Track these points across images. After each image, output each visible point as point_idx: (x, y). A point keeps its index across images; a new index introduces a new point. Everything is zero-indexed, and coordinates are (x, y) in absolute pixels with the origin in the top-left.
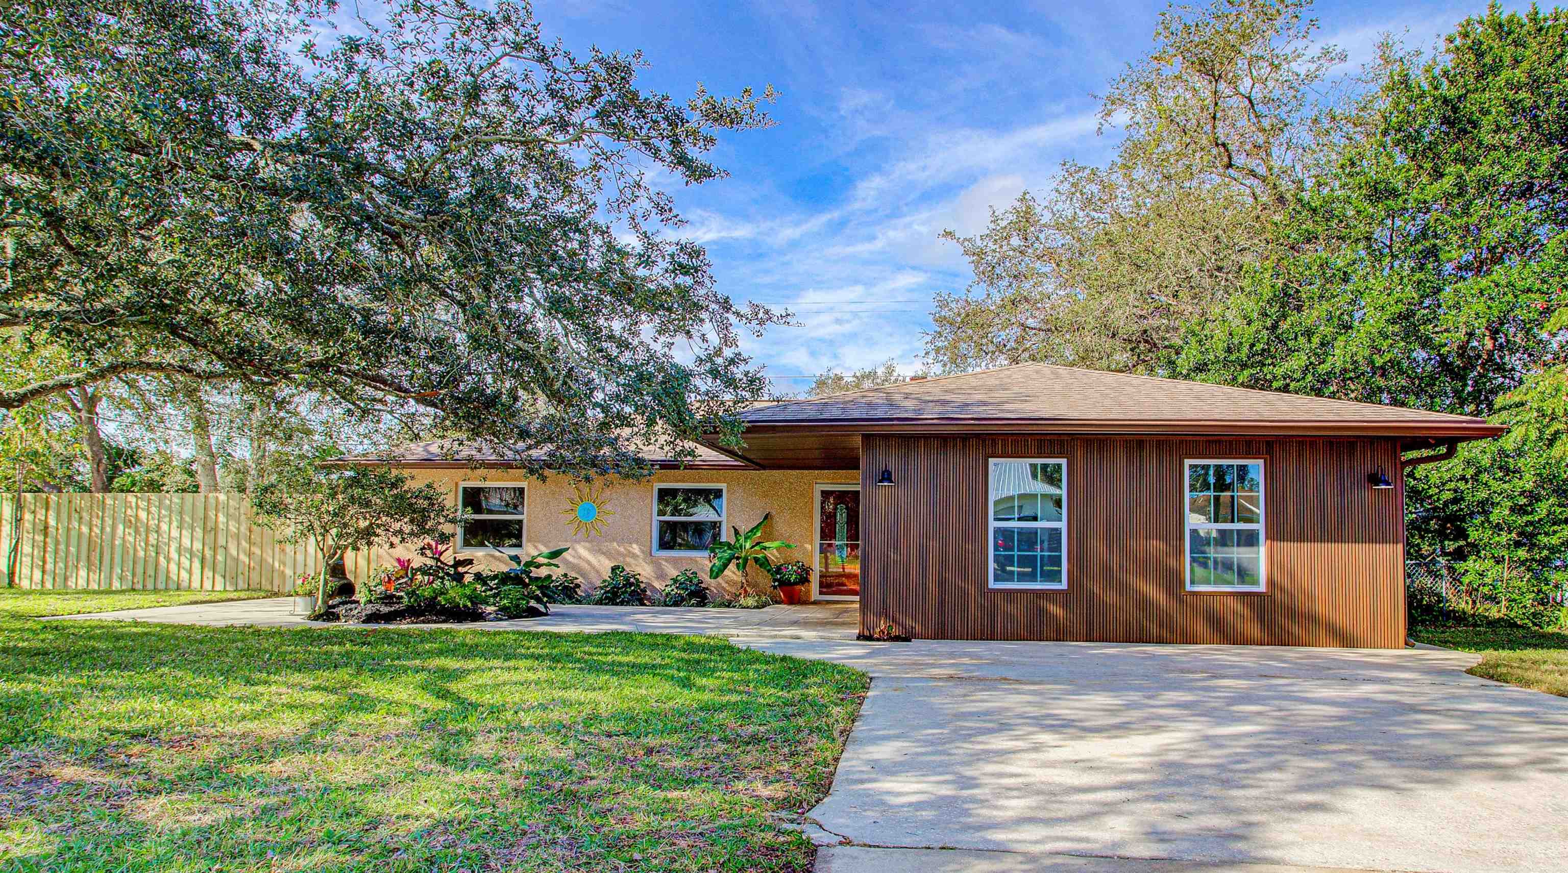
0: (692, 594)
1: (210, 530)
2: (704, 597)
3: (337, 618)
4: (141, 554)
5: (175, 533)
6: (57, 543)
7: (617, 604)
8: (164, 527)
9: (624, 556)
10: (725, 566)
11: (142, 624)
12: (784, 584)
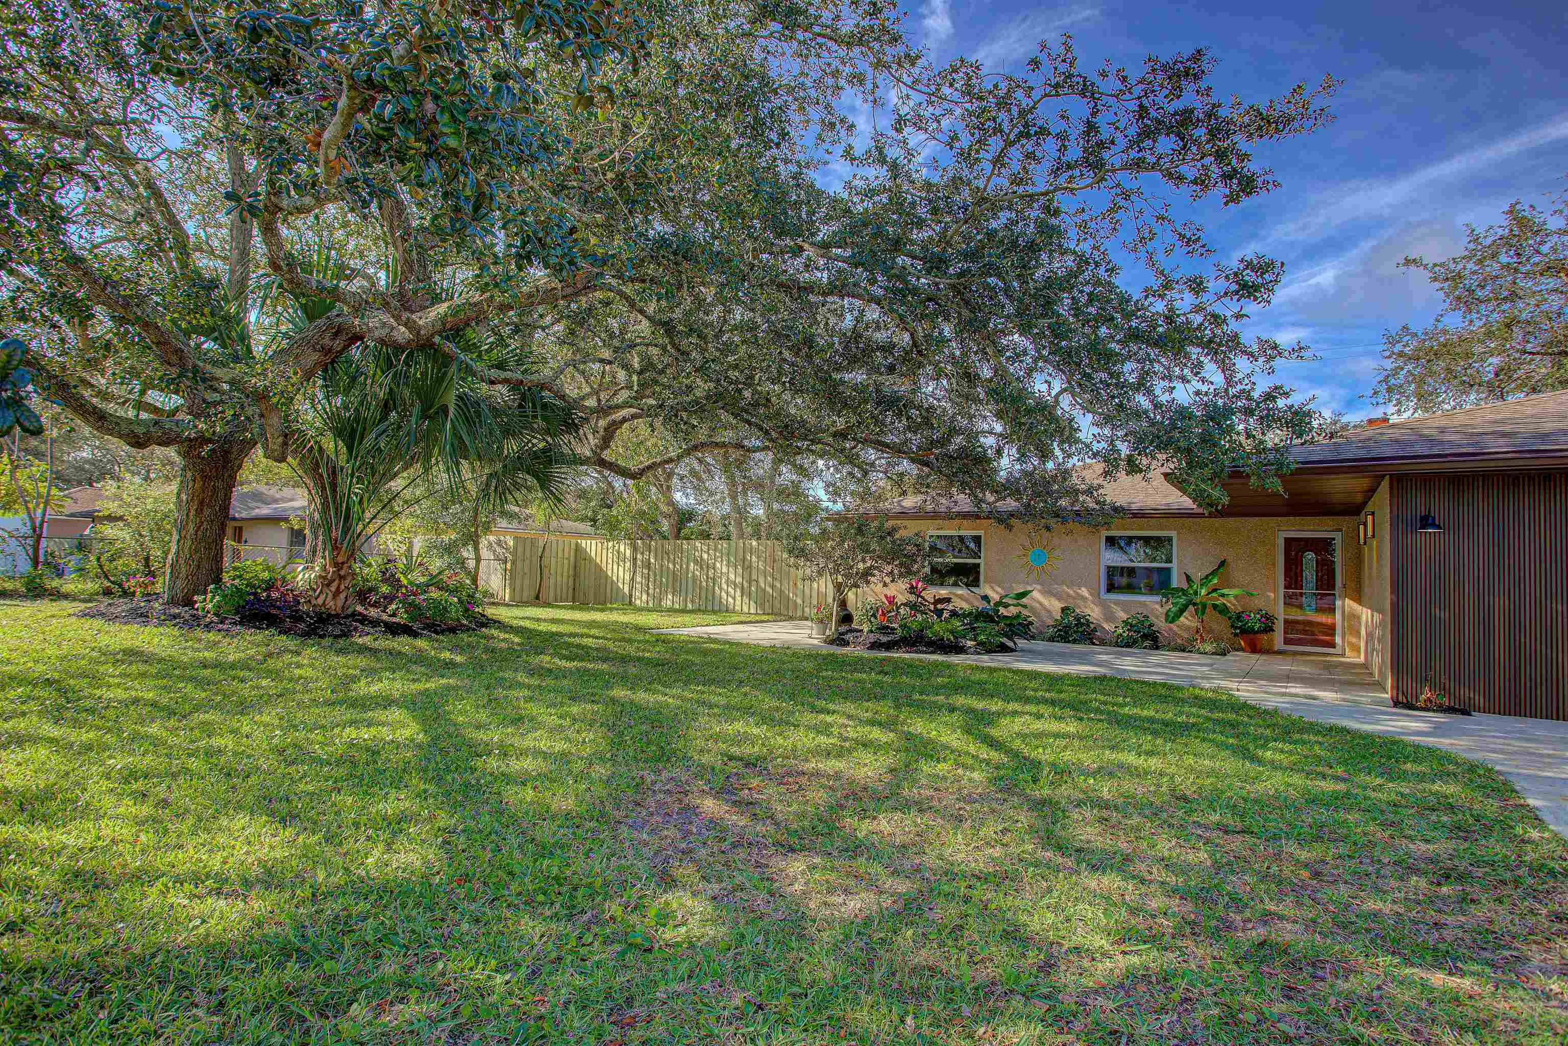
0: (1145, 637)
1: (748, 568)
2: (1155, 639)
3: (846, 644)
4: (704, 584)
5: (724, 570)
6: (655, 576)
7: (1069, 642)
8: (718, 565)
9: (1074, 598)
10: (1181, 611)
11: (715, 641)
12: (1245, 632)
